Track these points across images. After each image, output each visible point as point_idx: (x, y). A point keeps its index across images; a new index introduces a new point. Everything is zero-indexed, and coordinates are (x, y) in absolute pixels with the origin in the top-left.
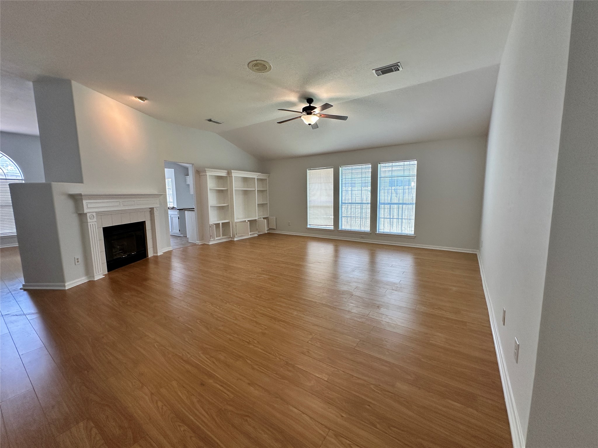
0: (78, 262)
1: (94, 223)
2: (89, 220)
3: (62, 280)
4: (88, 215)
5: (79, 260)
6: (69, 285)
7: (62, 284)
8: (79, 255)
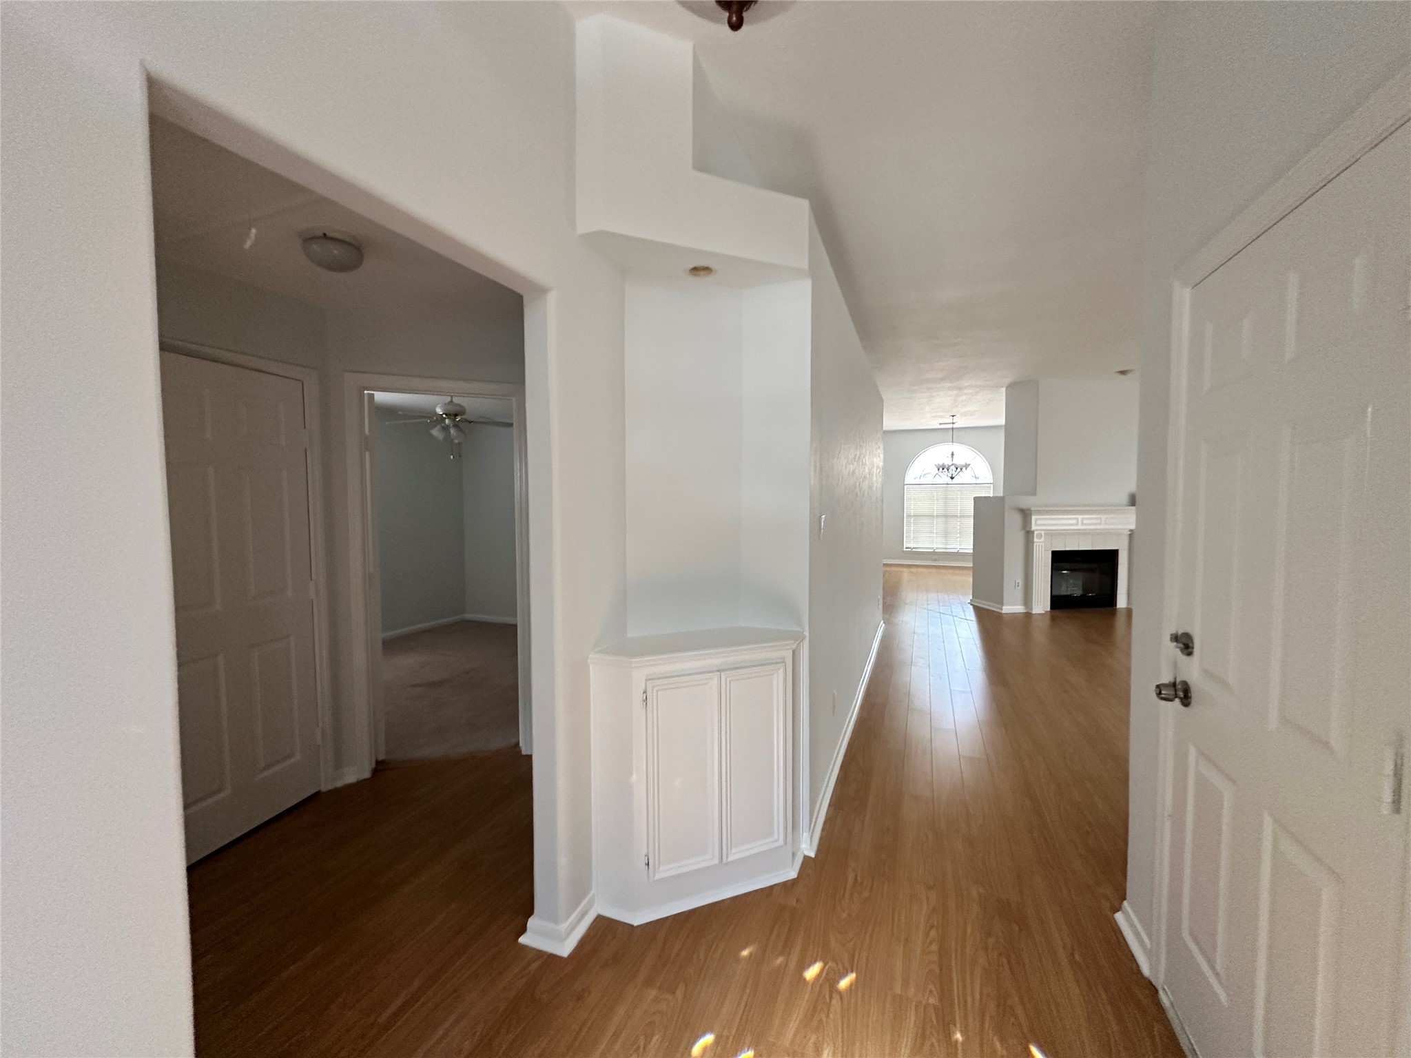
0: (1018, 586)
1: (1041, 544)
2: (1035, 540)
3: (1001, 603)
4: (1036, 533)
5: (1020, 584)
6: (1007, 609)
7: (1000, 606)
8: (1020, 581)
